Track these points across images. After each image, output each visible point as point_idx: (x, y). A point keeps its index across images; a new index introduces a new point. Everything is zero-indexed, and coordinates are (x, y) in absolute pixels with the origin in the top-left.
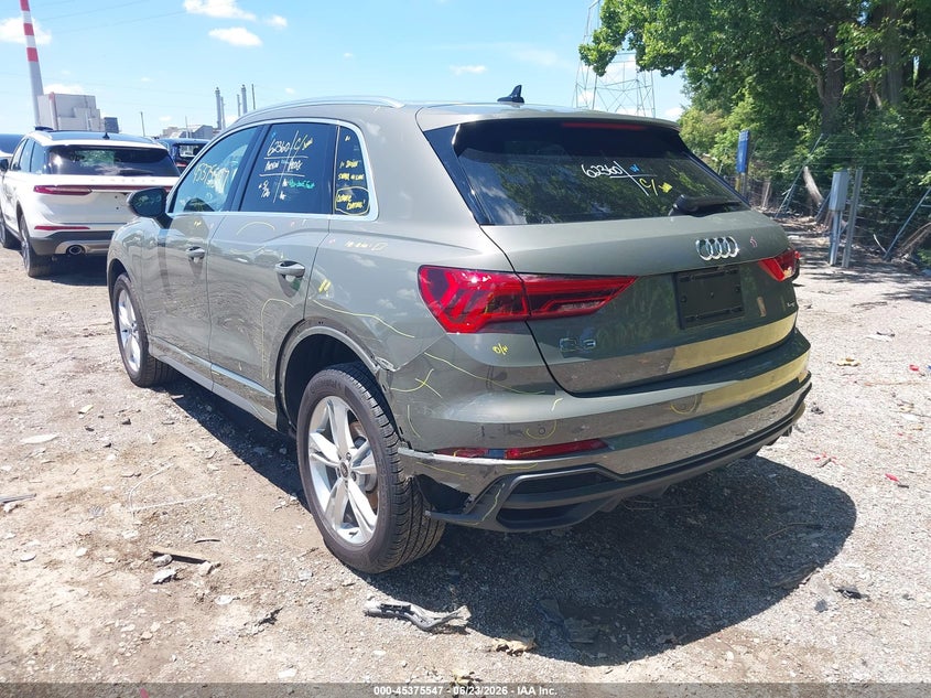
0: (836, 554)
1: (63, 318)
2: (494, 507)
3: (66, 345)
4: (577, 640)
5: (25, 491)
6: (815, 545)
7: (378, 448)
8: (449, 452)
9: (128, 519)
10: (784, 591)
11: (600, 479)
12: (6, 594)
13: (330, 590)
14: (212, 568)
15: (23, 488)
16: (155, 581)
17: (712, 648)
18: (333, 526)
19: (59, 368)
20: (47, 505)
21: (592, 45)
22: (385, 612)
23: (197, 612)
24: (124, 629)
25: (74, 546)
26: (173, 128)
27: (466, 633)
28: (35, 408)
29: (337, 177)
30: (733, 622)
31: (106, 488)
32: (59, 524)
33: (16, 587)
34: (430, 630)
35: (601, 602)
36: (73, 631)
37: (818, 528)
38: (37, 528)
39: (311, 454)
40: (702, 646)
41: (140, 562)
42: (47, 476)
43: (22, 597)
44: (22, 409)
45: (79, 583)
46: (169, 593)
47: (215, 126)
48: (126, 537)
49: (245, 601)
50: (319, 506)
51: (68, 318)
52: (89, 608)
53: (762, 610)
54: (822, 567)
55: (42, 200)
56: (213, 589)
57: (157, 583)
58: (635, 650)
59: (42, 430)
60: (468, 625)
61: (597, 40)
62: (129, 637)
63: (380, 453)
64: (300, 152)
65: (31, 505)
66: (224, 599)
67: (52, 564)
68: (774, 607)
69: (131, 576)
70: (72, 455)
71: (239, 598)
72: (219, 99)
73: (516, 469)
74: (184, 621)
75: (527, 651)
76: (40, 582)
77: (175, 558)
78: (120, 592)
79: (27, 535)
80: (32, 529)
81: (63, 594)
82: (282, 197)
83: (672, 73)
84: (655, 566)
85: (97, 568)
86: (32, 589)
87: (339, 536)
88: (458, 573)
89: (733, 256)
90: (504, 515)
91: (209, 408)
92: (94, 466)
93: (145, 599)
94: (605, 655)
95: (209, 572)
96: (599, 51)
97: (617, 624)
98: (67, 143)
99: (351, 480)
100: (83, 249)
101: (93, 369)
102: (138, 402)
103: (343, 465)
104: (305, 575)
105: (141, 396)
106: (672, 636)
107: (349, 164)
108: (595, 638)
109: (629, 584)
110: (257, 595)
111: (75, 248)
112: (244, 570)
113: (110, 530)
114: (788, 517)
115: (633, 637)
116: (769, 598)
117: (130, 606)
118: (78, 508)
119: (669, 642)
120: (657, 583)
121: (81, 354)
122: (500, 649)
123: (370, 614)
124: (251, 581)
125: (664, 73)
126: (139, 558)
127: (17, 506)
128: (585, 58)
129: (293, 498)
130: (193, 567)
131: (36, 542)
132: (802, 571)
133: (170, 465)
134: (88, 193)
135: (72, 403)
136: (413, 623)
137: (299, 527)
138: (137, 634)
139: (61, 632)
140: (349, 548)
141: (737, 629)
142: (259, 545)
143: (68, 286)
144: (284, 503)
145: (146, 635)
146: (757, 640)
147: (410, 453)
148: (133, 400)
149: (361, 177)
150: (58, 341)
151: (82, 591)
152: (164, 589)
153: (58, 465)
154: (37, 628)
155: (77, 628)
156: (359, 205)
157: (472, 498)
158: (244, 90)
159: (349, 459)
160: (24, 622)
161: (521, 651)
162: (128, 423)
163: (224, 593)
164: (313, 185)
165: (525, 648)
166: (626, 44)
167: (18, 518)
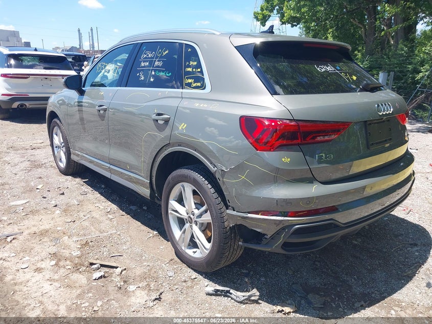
0: (428, 258)
1: (19, 140)
2: (281, 241)
3: (23, 154)
4: (315, 306)
5: (16, 231)
6: (417, 254)
7: (214, 210)
8: (257, 213)
9: (73, 245)
10: (409, 278)
11: (333, 226)
12: (17, 287)
13: (185, 281)
14: (122, 271)
15: (15, 229)
16: (94, 278)
17: (383, 309)
18: (183, 248)
19: (23, 166)
20: (29, 238)
21: (260, 12)
22: (217, 293)
23: (119, 295)
24: (83, 305)
25: (48, 260)
26: (57, 47)
27: (260, 303)
28: (14, 186)
29: (185, 70)
30: (390, 295)
31: (59, 228)
32: (38, 248)
33: (21, 283)
34: (241, 302)
35: (321, 284)
36: (56, 307)
37: (416, 245)
38: (27, 250)
39: (170, 211)
40: (378, 307)
41: (84, 268)
42: (26, 222)
43: (25, 289)
44: (7, 187)
45: (54, 280)
46: (102, 285)
47: (78, 47)
48: (74, 254)
49: (143, 288)
50: (174, 238)
51: (21, 140)
52: (62, 294)
53: (401, 288)
54: (423, 265)
55: (5, 81)
56: (125, 282)
57: (95, 279)
58: (346, 311)
59: (19, 198)
60: (259, 299)
61: (262, 9)
62: (87, 310)
63: (214, 213)
64: (161, 57)
65: (21, 238)
66: (132, 288)
67: (39, 270)
68: (406, 286)
69: (81, 276)
70: (37, 211)
71: (139, 287)
72: (80, 34)
73: (294, 223)
74: (114, 300)
75: (293, 312)
76: (34, 280)
77: (102, 266)
78: (77, 285)
79: (22, 254)
80: (24, 251)
81: (47, 287)
82: (152, 80)
83: (296, 26)
84: (343, 266)
85: (62, 271)
86: (30, 284)
87: (186, 253)
88: (247, 271)
89: (391, 112)
90: (285, 245)
91: (103, 186)
92: (50, 216)
93: (91, 288)
94: (332, 314)
95: (121, 273)
96: (263, 15)
97: (333, 297)
98: (16, 52)
99: (194, 226)
100: (26, 106)
101: (40, 166)
102: (66, 183)
103: (190, 217)
104: (171, 274)
105: (67, 180)
106: (363, 303)
107: (191, 63)
108: (324, 304)
109: (333, 275)
110: (148, 285)
111: (22, 105)
112: (139, 271)
113: (64, 251)
114: (400, 239)
115: (343, 304)
116: (403, 282)
117: (84, 292)
118: (46, 239)
119: (362, 306)
120: (346, 274)
121: (32, 159)
122: (279, 311)
123: (208, 294)
124: (143, 277)
125: (293, 26)
126: (83, 265)
127: (14, 239)
128: (257, 18)
129: (155, 232)
130: (112, 270)
131: (27, 258)
132: (416, 267)
133: (89, 216)
134: (27, 78)
135: (32, 183)
136: (232, 299)
137: (162, 248)
138: (91, 308)
139: (50, 308)
140: (193, 260)
141: (392, 299)
142: (143, 258)
143: (18, 124)
144: (151, 235)
145: (96, 308)
146: (403, 304)
147: (235, 213)
148: (63, 182)
149: (199, 70)
150: (19, 152)
151: (57, 284)
152: (100, 282)
153: (31, 216)
154: (37, 306)
155: (58, 305)
156: (199, 84)
157: (268, 237)
158: (92, 30)
159: (193, 215)
160: (29, 302)
161: (290, 312)
162: (63, 194)
163: (130, 284)
164: (170, 74)
165: (292, 311)
166: (275, 12)
167: (15, 245)
